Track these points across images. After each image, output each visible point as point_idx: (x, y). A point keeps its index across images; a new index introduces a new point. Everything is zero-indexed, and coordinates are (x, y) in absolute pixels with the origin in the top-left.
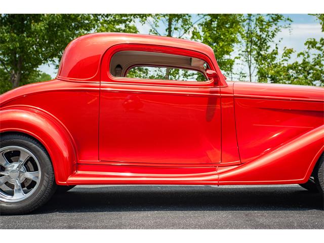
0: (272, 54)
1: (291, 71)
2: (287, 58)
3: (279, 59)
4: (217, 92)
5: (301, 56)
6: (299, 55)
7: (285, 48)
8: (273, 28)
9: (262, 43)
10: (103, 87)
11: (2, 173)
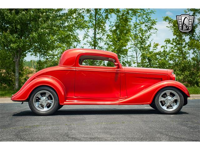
0: (147, 47)
1: (157, 56)
2: (156, 48)
3: (151, 49)
4: (119, 71)
5: (163, 48)
6: (162, 47)
7: (154, 43)
8: (148, 33)
9: (143, 41)
10: (76, 69)
11: (39, 101)
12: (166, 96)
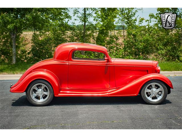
2: (141, 23)
3: (137, 23)
6: (146, 21)
7: (140, 18)
9: (129, 18)
10: (70, 63)
11: (36, 92)
12: (151, 87)
